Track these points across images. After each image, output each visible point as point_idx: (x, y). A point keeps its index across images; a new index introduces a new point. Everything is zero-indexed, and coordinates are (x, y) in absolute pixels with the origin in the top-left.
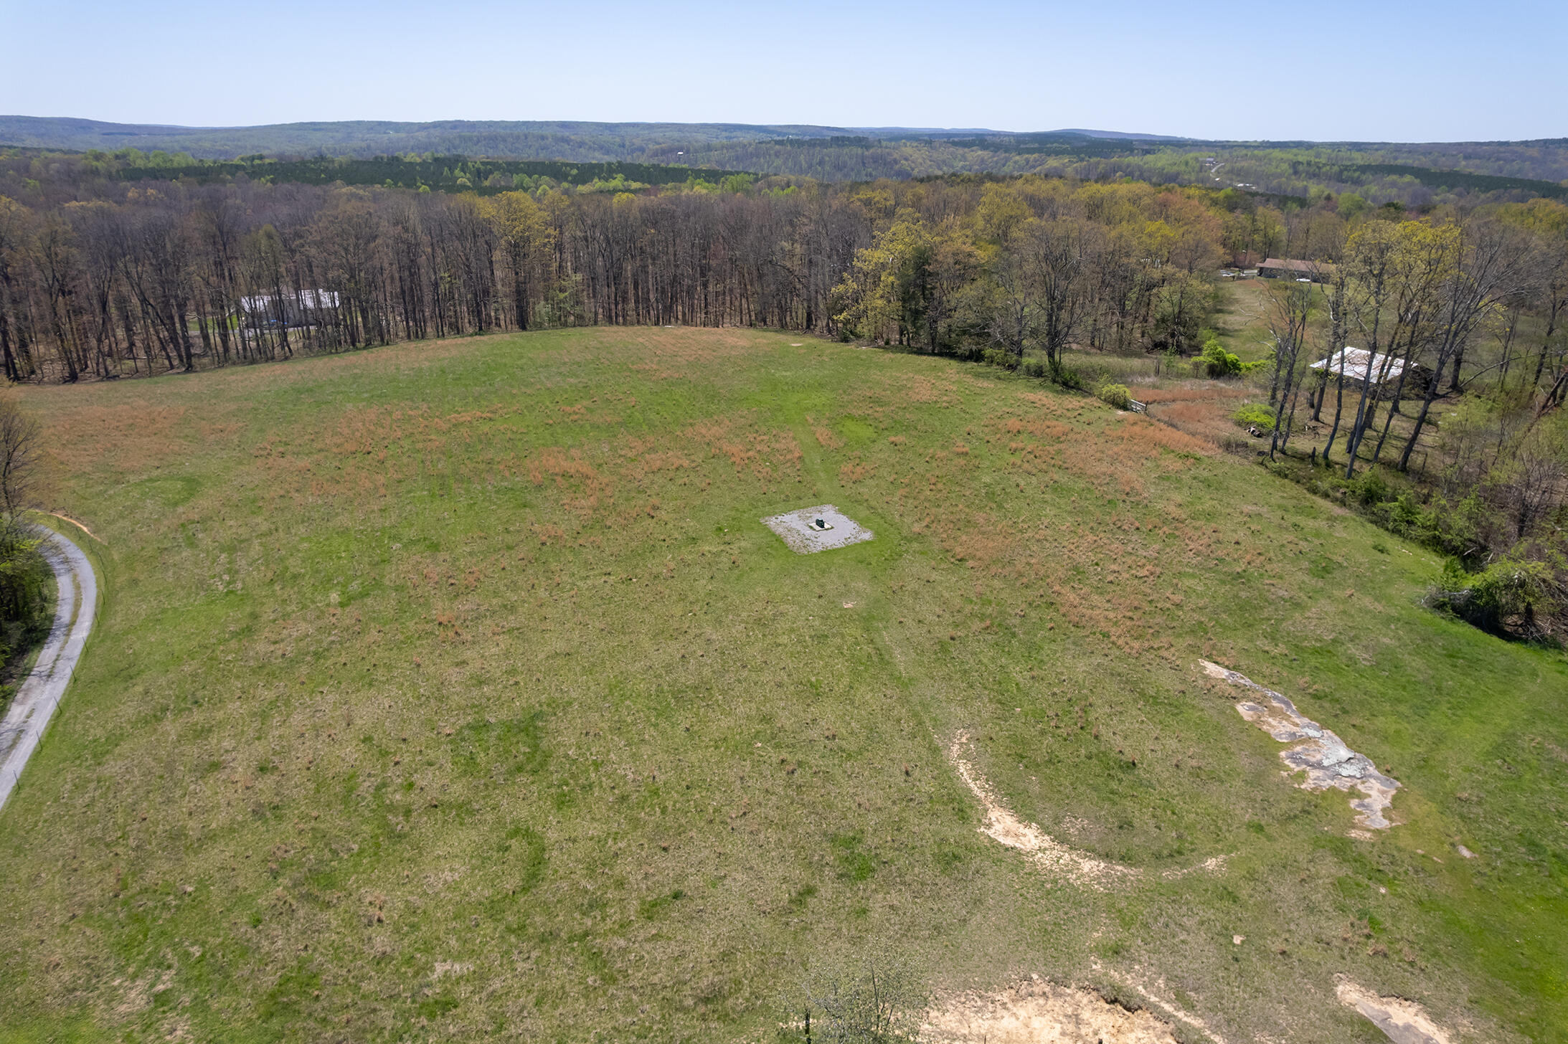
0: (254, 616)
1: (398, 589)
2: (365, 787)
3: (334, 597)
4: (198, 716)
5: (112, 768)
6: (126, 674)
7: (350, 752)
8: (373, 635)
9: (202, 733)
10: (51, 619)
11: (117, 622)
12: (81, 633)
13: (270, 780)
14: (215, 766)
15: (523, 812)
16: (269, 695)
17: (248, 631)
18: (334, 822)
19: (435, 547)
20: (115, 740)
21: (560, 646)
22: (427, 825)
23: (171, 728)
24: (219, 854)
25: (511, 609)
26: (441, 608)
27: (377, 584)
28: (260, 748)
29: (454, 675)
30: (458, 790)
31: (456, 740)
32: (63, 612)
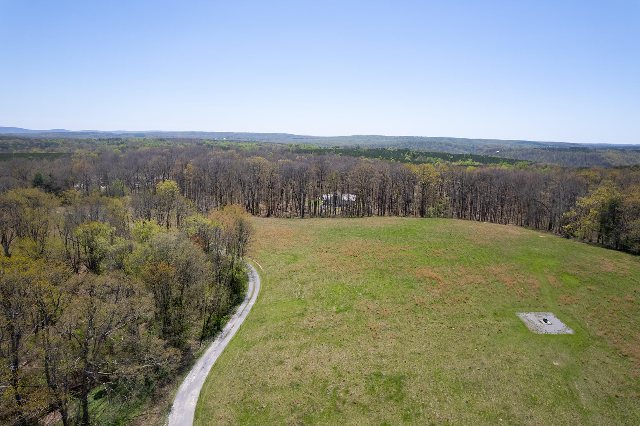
0: (306, 310)
1: (358, 311)
2: (331, 387)
3: (334, 309)
4: (280, 342)
5: (251, 353)
6: (262, 321)
7: (328, 371)
8: (345, 327)
9: (280, 349)
10: (245, 295)
11: (263, 301)
12: (252, 303)
13: (297, 374)
14: (281, 363)
15: (389, 417)
16: (305, 341)
17: (302, 315)
18: (317, 397)
19: (374, 297)
20: (254, 343)
21: (417, 350)
22: (350, 410)
23: (271, 344)
24: (275, 397)
25: (400, 329)
26: (372, 322)
27: (350, 307)
28: (297, 361)
29: (372, 350)
30: (365, 399)
31: (368, 378)
32: (249, 294)
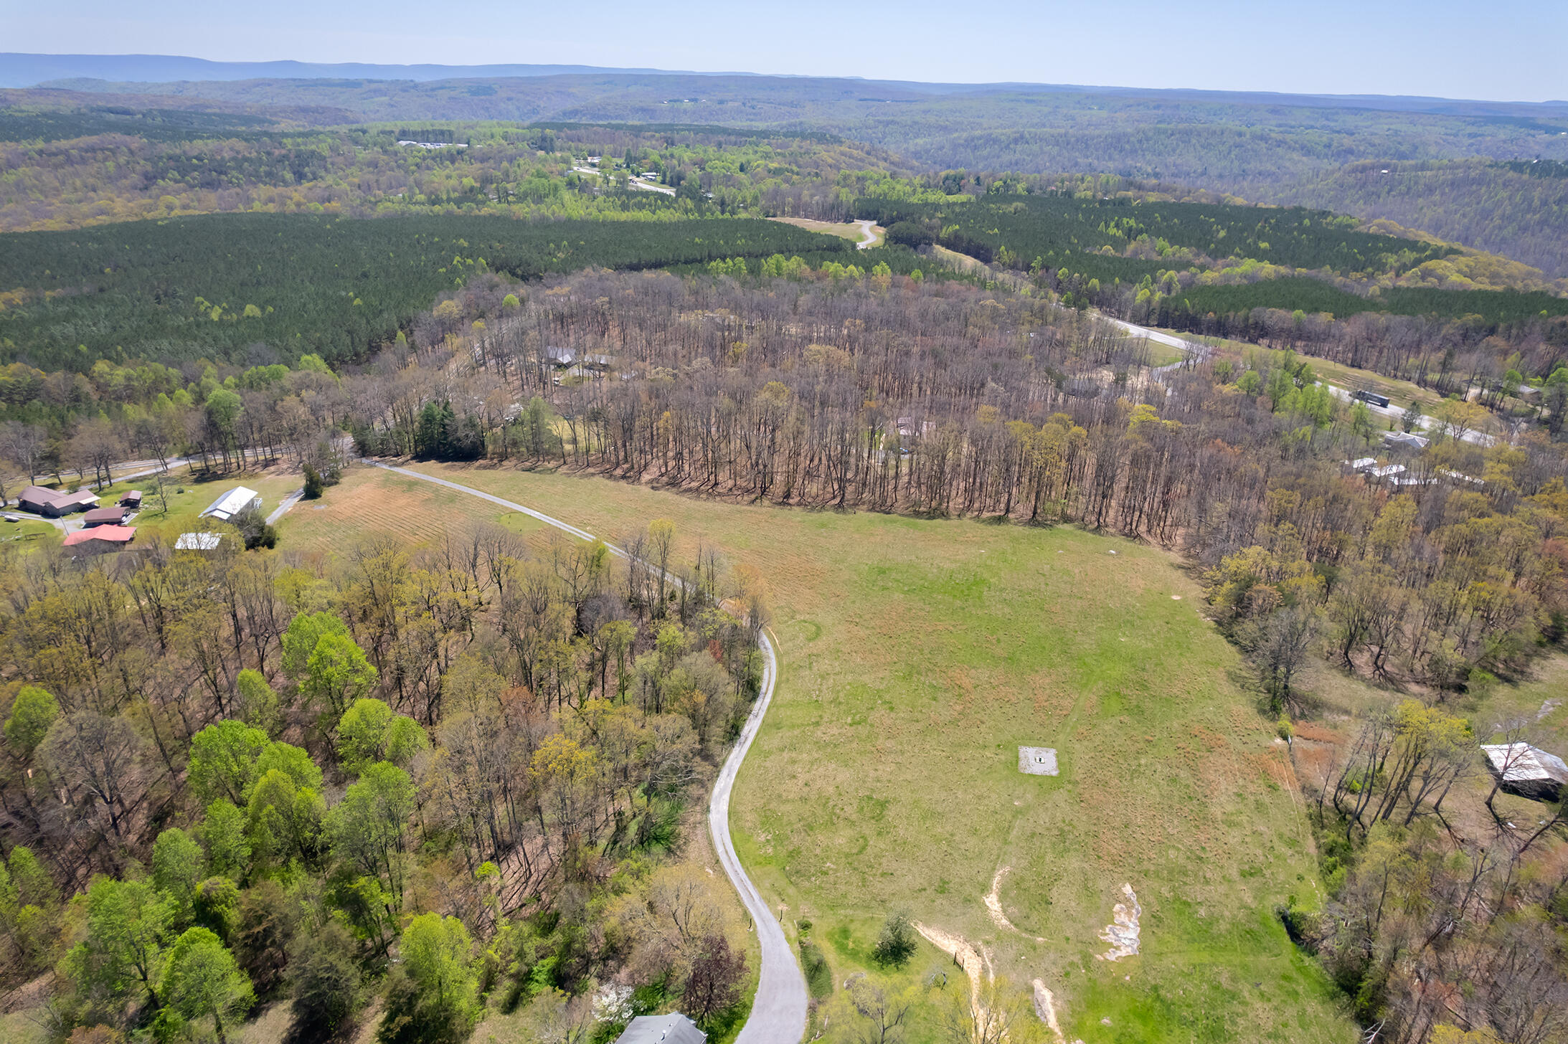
0: (821, 717)
1: (872, 725)
2: (831, 803)
3: (849, 720)
4: (794, 755)
5: (768, 764)
6: (778, 726)
7: (831, 789)
8: (854, 745)
9: (794, 762)
10: (760, 688)
11: (779, 698)
12: (768, 700)
13: (806, 789)
14: (794, 777)
15: (867, 832)
16: (816, 756)
17: (817, 724)
18: (819, 811)
19: (892, 709)
20: (770, 753)
21: (909, 777)
22: (842, 824)
23: (786, 755)
24: (788, 807)
25: (902, 752)
26: (881, 742)
27: (865, 721)
28: (807, 776)
29: (872, 774)
30: (854, 817)
31: (861, 799)
32: (764, 686)
